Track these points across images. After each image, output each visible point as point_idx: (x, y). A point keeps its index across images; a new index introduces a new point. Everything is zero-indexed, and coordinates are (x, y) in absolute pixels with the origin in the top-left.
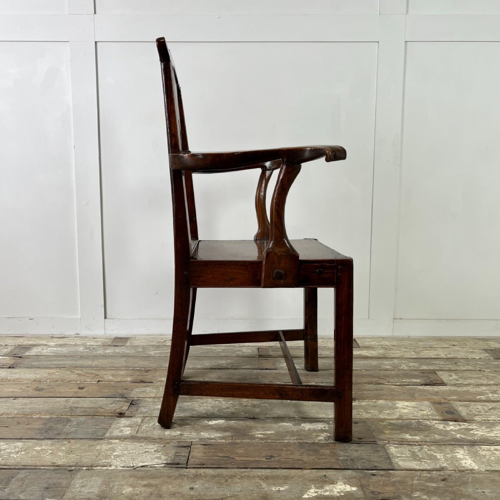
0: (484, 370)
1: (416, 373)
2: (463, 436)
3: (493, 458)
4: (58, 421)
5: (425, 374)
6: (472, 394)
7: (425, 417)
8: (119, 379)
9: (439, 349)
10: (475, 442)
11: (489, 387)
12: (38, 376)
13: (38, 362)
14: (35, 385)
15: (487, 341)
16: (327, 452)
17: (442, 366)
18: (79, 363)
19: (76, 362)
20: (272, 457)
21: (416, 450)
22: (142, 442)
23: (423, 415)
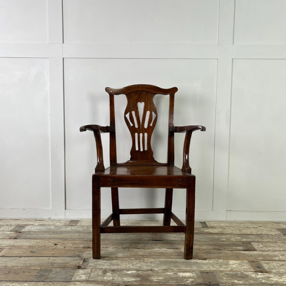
0: (277, 241)
1: (240, 243)
2: (266, 281)
4: (45, 271)
5: (245, 244)
6: (271, 256)
7: (245, 270)
8: (76, 246)
9: (253, 229)
10: (272, 285)
11: (280, 252)
12: (31, 244)
13: (29, 236)
14: (30, 250)
15: (279, 224)
17: (254, 239)
18: (53, 236)
19: (51, 236)
22: (92, 284)
23: (244, 268)
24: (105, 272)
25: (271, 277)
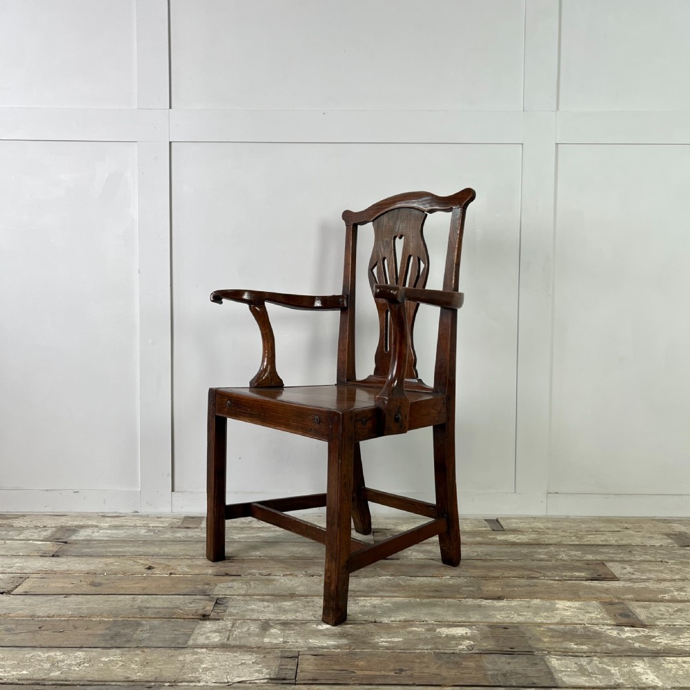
0: (666, 560)
1: (579, 564)
2: (643, 646)
3: (681, 672)
4: (124, 624)
5: (591, 566)
6: (652, 591)
7: (593, 621)
8: (196, 571)
9: (608, 534)
10: (658, 653)
11: (673, 583)
12: (92, 567)
13: (89, 549)
14: (91, 579)
15: (669, 523)
16: (472, 664)
17: (612, 555)
18: (142, 550)
19: (140, 549)
20: (401, 670)
21: (585, 663)
22: (236, 652)
23: (592, 618)
24: (266, 626)
25: (654, 637)
